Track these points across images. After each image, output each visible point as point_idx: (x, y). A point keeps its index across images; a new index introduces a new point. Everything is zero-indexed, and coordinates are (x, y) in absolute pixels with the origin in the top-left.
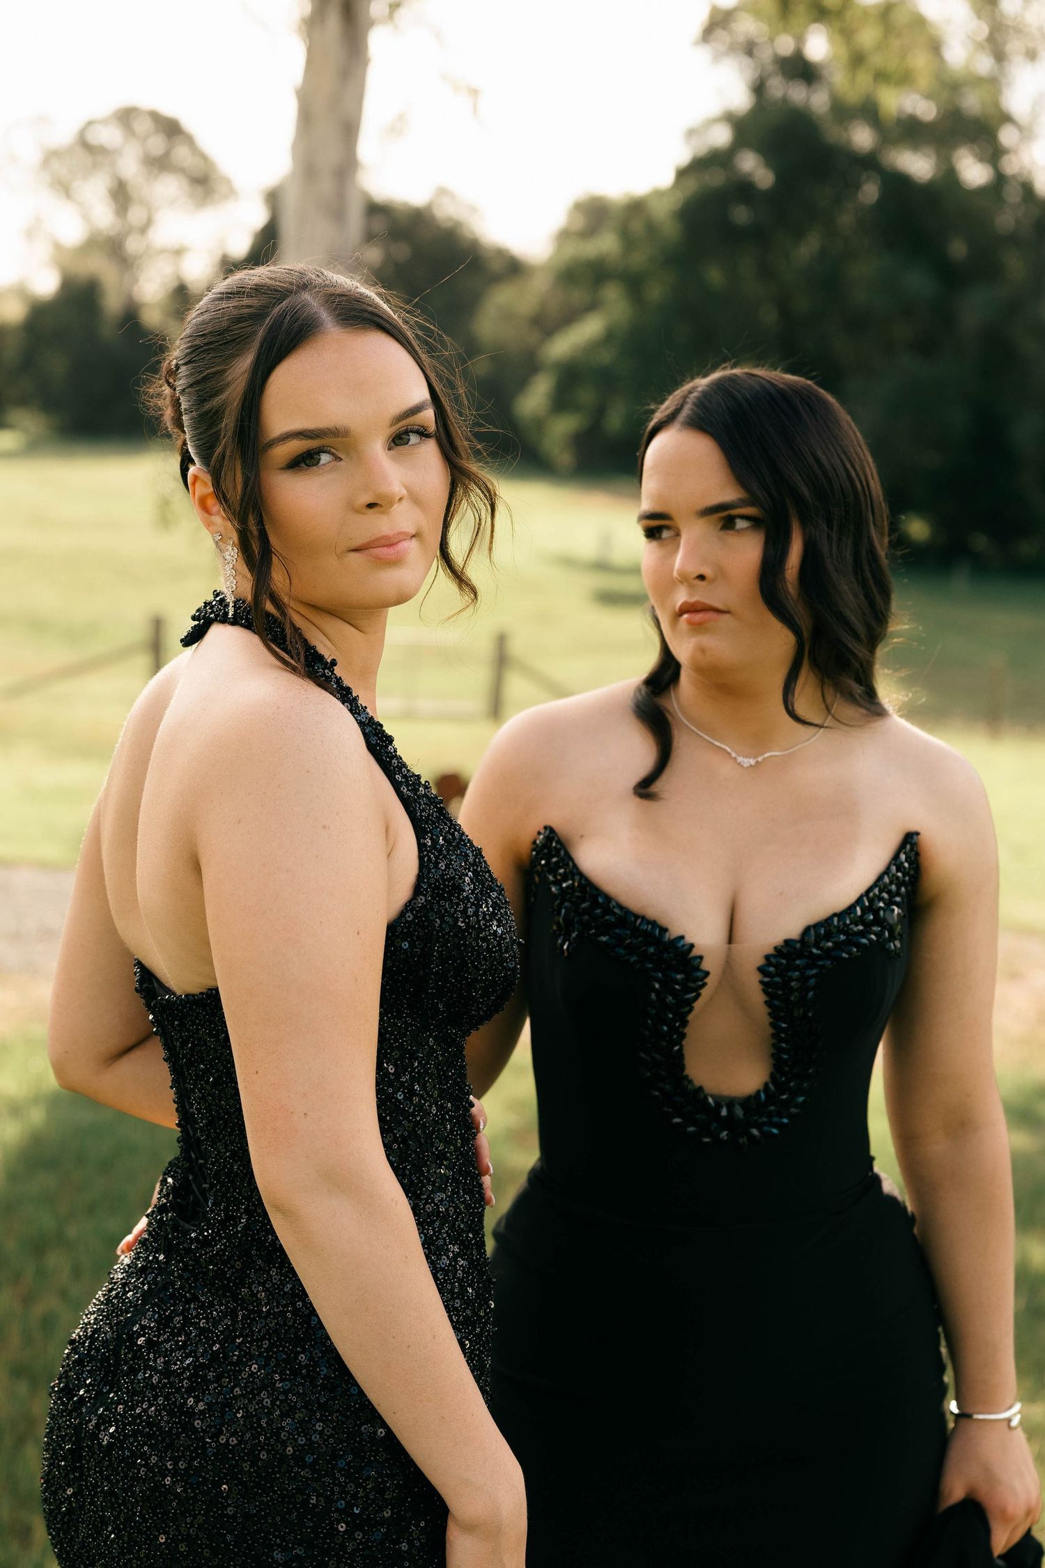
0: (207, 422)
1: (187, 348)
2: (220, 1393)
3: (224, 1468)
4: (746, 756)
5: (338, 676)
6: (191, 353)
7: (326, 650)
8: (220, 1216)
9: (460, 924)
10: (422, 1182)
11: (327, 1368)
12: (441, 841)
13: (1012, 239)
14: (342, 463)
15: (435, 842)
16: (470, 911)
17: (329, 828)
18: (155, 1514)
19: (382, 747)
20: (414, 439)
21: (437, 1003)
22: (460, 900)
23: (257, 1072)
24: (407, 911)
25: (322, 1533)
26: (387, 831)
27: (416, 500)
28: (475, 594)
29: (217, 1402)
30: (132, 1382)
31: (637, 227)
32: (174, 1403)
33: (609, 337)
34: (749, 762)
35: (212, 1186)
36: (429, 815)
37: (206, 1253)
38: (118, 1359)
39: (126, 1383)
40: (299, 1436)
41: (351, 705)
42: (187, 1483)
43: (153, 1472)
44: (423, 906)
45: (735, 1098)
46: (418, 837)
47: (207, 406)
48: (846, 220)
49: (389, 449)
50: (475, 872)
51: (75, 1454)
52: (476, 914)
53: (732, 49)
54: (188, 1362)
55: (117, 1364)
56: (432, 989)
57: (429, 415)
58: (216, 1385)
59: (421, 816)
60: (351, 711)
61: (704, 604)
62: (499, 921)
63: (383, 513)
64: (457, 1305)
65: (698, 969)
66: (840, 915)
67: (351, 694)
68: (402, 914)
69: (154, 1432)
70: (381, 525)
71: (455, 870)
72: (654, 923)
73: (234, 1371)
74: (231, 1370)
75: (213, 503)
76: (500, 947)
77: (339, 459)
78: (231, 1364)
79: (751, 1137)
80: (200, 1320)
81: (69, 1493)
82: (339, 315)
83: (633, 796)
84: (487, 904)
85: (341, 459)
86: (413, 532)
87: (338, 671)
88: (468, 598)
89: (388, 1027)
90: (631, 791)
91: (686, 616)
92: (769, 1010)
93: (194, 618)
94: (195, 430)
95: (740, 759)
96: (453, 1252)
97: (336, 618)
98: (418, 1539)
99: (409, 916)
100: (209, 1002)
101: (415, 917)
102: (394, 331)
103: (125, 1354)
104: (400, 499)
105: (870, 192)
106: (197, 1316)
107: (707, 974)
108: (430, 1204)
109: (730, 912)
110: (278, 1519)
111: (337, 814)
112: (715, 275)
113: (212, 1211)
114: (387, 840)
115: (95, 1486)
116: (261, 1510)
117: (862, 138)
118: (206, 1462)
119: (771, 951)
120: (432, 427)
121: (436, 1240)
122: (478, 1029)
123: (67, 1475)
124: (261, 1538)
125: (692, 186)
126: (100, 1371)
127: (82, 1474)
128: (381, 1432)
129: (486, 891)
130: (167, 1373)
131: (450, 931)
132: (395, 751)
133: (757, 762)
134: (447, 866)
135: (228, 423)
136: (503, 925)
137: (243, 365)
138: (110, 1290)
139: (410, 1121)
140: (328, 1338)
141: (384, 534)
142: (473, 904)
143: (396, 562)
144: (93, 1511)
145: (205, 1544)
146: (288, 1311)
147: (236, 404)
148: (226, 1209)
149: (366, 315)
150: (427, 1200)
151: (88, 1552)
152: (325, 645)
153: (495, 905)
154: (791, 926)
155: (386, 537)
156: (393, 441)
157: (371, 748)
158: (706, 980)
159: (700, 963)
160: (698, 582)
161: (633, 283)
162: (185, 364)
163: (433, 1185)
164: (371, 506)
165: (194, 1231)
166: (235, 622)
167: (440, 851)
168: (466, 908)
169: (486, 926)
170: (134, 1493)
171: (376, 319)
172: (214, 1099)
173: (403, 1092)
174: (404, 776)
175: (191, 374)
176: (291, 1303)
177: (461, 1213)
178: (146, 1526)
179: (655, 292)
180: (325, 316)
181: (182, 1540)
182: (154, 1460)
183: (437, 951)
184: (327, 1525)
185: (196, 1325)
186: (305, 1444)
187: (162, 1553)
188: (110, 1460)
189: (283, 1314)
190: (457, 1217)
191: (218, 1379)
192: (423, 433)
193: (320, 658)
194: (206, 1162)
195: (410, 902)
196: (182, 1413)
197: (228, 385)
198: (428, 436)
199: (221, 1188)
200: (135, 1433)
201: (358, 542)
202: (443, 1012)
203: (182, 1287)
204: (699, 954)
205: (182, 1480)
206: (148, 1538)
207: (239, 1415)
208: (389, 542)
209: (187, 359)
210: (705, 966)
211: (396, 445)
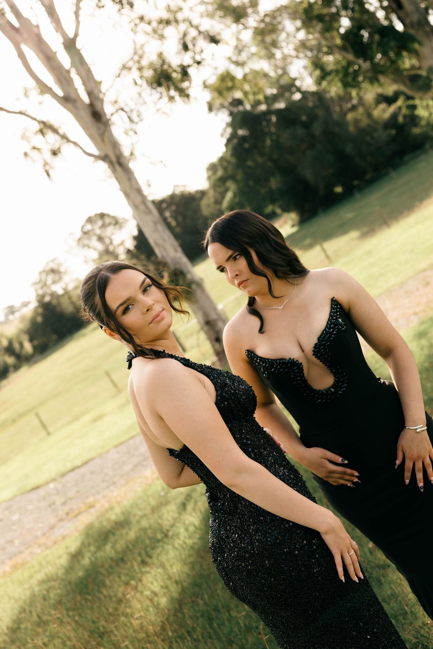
0: (98, 317)
1: (83, 302)
2: (248, 539)
3: (260, 556)
4: (280, 306)
5: (167, 353)
6: (85, 302)
7: (161, 349)
8: (222, 496)
9: (232, 392)
10: (263, 458)
11: (268, 517)
12: (215, 376)
13: (315, 107)
14: (135, 305)
15: (214, 377)
16: (233, 387)
17: (185, 389)
18: (252, 577)
19: (188, 363)
20: (148, 288)
21: (240, 413)
22: (229, 386)
23: (205, 457)
24: (217, 397)
25: (293, 557)
26: (200, 382)
27: (158, 302)
28: (188, 313)
29: (249, 542)
30: (227, 549)
31: (225, 164)
32: (239, 548)
33: (235, 195)
34: (282, 307)
35: (217, 490)
36: (209, 371)
37: (225, 507)
38: (222, 545)
39: (226, 550)
40: (272, 537)
41: (174, 358)
42: (254, 565)
43: (245, 567)
44: (221, 393)
45: (330, 387)
46: (209, 378)
47: (96, 312)
48: (273, 129)
49: (144, 295)
50: (229, 378)
51: (226, 574)
52: (235, 387)
53: (218, 109)
54: (236, 536)
55: (222, 547)
56: (236, 411)
57: (148, 281)
58: (246, 537)
59: (207, 373)
60: (175, 359)
61: (241, 281)
62: (241, 385)
63: (151, 310)
64: (290, 482)
65: (298, 363)
66: (325, 330)
67: (173, 355)
68: (217, 398)
69: (239, 558)
70: (153, 313)
71: (223, 380)
72: (281, 359)
73: (248, 531)
74: (247, 532)
75: (112, 333)
76: (246, 391)
77: (133, 305)
78: (246, 530)
79: (339, 394)
80: (233, 524)
81: (231, 584)
82: (112, 272)
83: (259, 334)
84: (236, 383)
85: (134, 304)
86: (162, 310)
87: (166, 352)
88: (187, 315)
89: (231, 427)
90: (258, 333)
91: (240, 286)
92: (322, 363)
93: (127, 361)
94: (97, 319)
95: (279, 308)
96: (282, 470)
97: (159, 341)
98: (317, 543)
99: (219, 398)
100: (185, 448)
101: (220, 397)
102: (126, 267)
103: (222, 543)
104: (153, 304)
105: (274, 119)
106: (232, 524)
107: (301, 363)
108: (269, 462)
109: (299, 346)
110: (280, 560)
111: (185, 385)
112: (250, 163)
113: (220, 496)
114: (202, 383)
115: (235, 579)
116: (275, 561)
117: (263, 107)
118: (255, 557)
119: (313, 349)
120: (151, 283)
121: (276, 469)
122: (255, 413)
123: (228, 580)
124: (279, 567)
125: (230, 146)
126: (219, 551)
127: (231, 578)
128: (291, 524)
129: (234, 380)
130: (234, 542)
131: (231, 395)
132: (191, 362)
133: (284, 306)
134: (220, 380)
135: (103, 314)
136: (243, 385)
137: (98, 298)
138: (212, 530)
139: (251, 445)
140: (264, 510)
141: (155, 315)
142: (232, 385)
143: (162, 319)
144: (239, 585)
145: (268, 577)
146: (251, 509)
147: (102, 307)
148: (223, 493)
149: (118, 268)
150: (267, 461)
151: (244, 595)
152: (159, 348)
153: (238, 382)
154: (314, 340)
155: (156, 315)
156: (144, 291)
157: (185, 365)
158: (302, 365)
159: (298, 362)
160: (237, 277)
161: (232, 178)
162: (85, 306)
163: (267, 457)
164: (148, 310)
165: (219, 503)
166: (136, 357)
167: (217, 378)
168: (231, 387)
169: (239, 388)
170: (244, 575)
171: (121, 267)
172: (203, 469)
173: (245, 440)
174: (197, 366)
175: (88, 307)
176: (251, 507)
177: (278, 459)
178: (252, 581)
179: (239, 177)
180: (109, 274)
181: (262, 580)
182: (243, 564)
183: (231, 402)
184: (292, 554)
185: (233, 526)
186: (275, 538)
187: (259, 585)
188: (234, 571)
189: (250, 510)
190: (278, 461)
191: (245, 536)
192: (150, 286)
193: (160, 352)
194: (212, 485)
195: (217, 394)
196: (242, 549)
197: (97, 305)
198: (151, 285)
199: (219, 489)
200: (235, 561)
201: (150, 321)
202: (242, 415)
203: (224, 519)
204: (296, 360)
205: (252, 565)
206: (254, 584)
207: (255, 541)
208: (157, 316)
209: (85, 305)
210: (300, 361)
211: (145, 292)
